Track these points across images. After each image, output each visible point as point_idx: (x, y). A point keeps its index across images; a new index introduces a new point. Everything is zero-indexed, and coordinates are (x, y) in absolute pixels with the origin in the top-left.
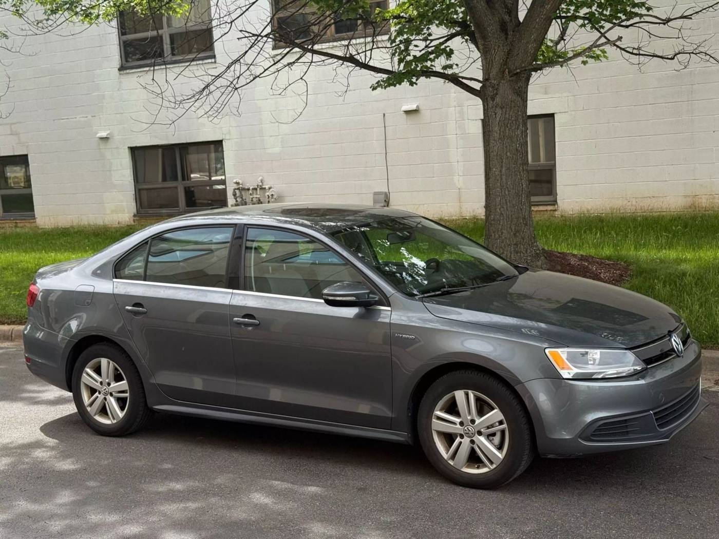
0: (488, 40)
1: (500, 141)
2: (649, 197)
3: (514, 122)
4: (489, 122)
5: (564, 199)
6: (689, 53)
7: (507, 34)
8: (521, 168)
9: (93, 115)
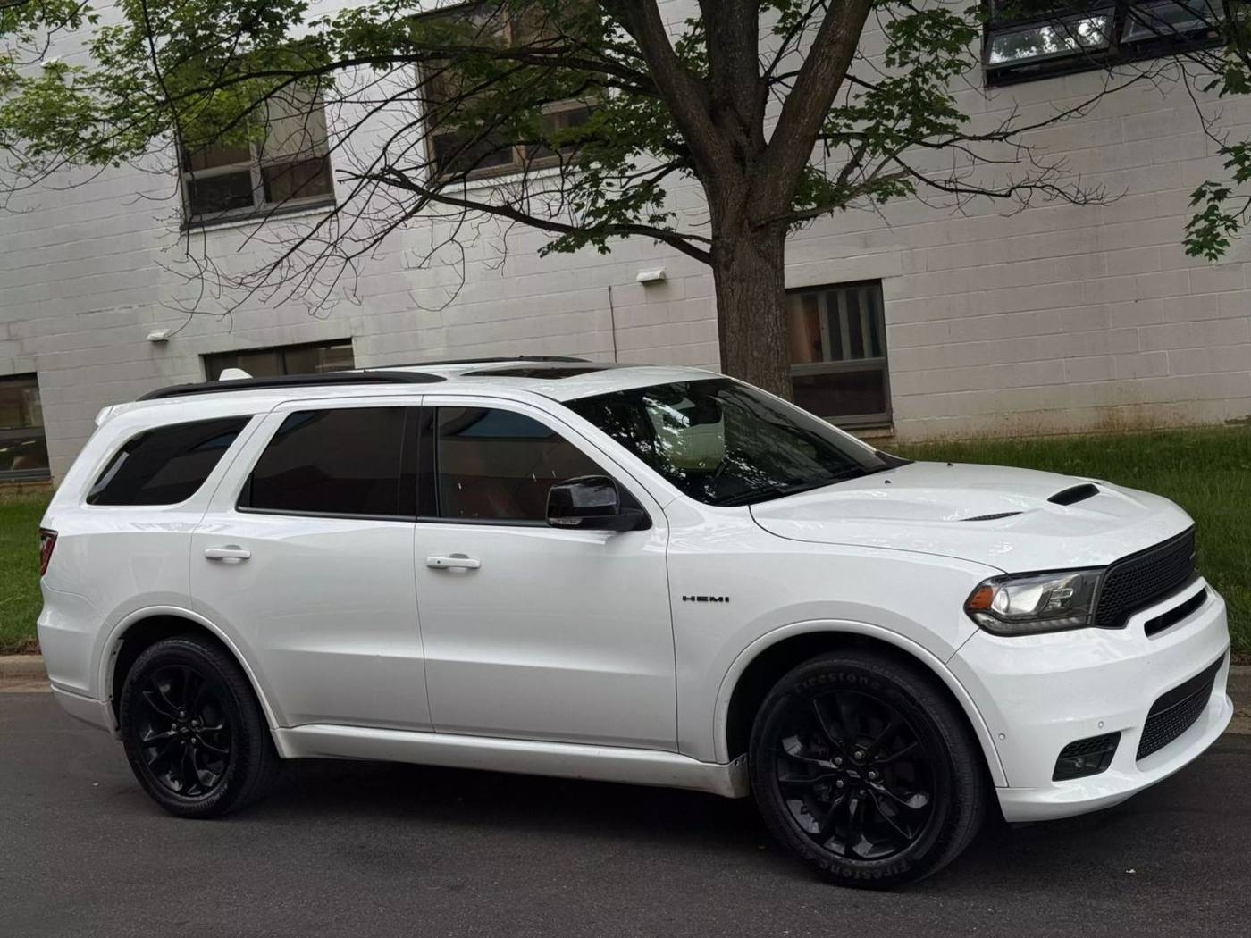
1: (741, 334)
2: (1040, 411)
5: (904, 418)
6: (1030, 187)
7: (744, 166)
9: (141, 304)
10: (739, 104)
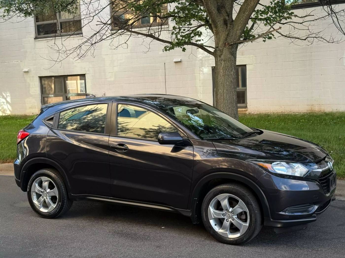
0: (218, 28)
1: (223, 77)
3: (230, 68)
4: (218, 67)
5: (251, 105)
6: (313, 37)
7: (227, 26)
8: (233, 90)
9: (21, 60)
10: (226, 7)
